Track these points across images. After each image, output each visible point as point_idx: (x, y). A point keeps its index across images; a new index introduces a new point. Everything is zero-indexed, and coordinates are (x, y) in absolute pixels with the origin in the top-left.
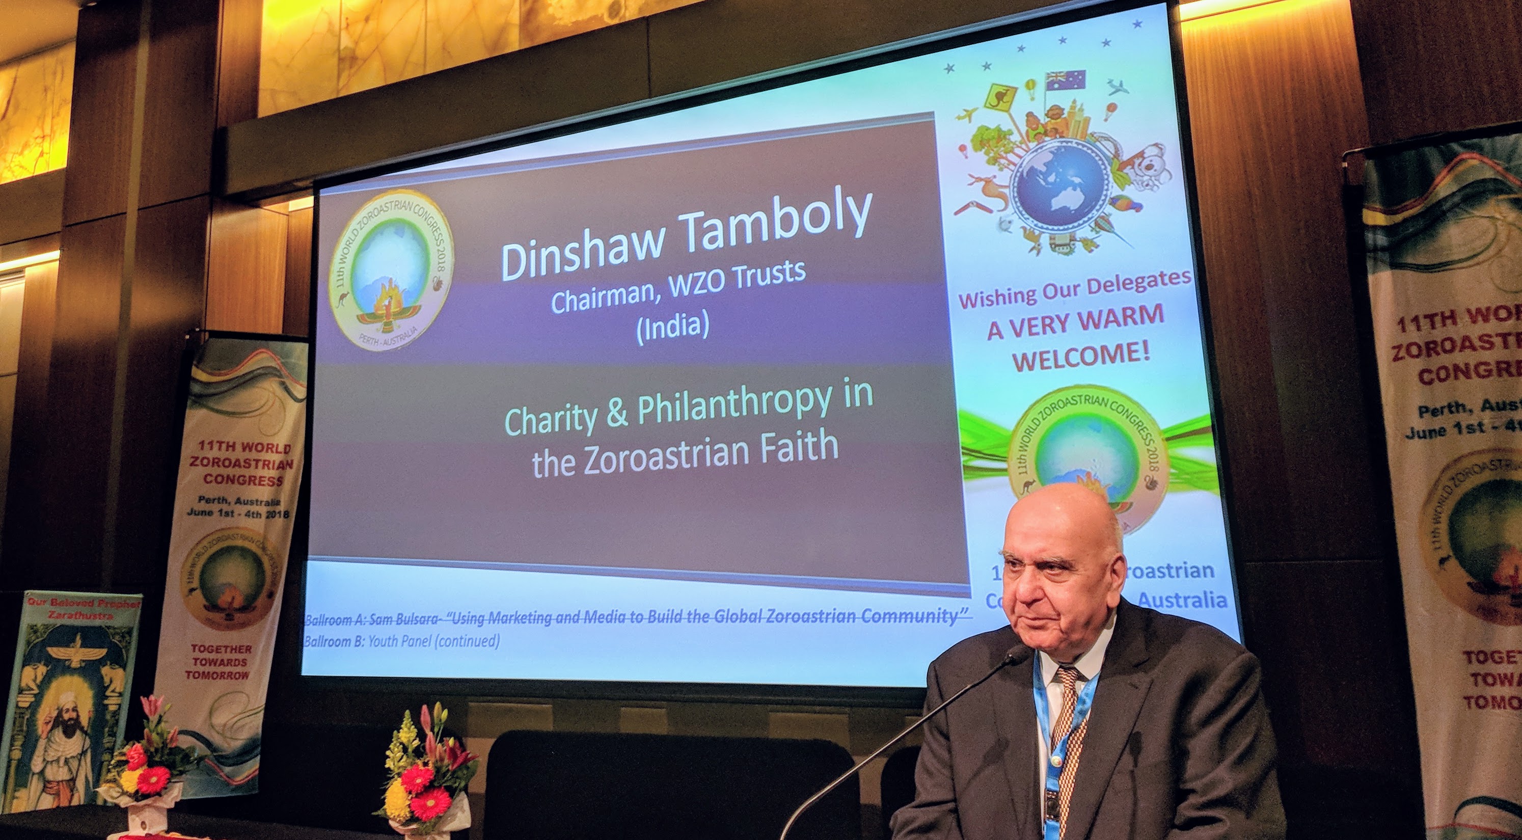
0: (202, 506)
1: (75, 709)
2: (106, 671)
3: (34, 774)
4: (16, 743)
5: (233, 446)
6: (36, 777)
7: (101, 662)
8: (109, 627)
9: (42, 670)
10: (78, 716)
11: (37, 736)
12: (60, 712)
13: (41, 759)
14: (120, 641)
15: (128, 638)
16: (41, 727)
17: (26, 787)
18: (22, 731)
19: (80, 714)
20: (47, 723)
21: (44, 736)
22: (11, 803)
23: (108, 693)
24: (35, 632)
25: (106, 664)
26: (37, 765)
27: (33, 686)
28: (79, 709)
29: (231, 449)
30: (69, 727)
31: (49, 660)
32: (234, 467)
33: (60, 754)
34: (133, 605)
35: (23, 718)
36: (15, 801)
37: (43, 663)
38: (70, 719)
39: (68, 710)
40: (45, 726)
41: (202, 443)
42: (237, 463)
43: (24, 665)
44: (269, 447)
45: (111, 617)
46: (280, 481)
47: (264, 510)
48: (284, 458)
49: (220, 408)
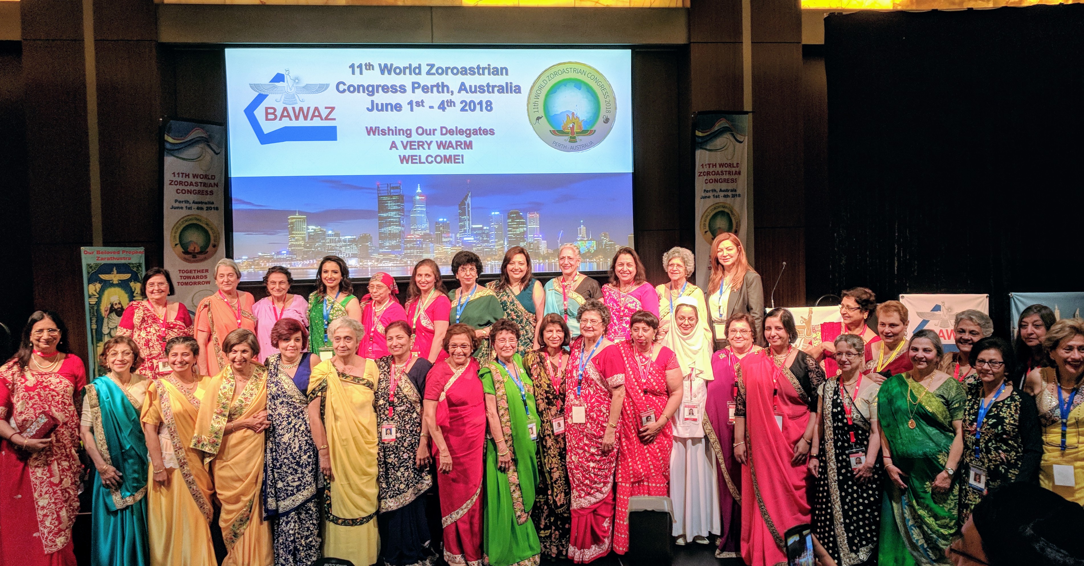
0: (177, 205)
1: (120, 303)
2: (132, 284)
4: (93, 321)
5: (189, 176)
6: (106, 337)
7: (130, 280)
8: (130, 264)
9: (98, 286)
10: (122, 307)
11: (102, 317)
12: (112, 305)
13: (107, 328)
14: (137, 270)
15: (140, 269)
16: (104, 313)
18: (94, 315)
20: (106, 311)
21: (106, 317)
24: (91, 267)
25: (132, 281)
26: (105, 330)
27: (95, 293)
28: (122, 303)
29: (187, 177)
30: (119, 312)
31: (101, 281)
32: (190, 186)
33: (116, 325)
34: (140, 252)
35: (94, 309)
37: (98, 282)
38: (118, 308)
39: (116, 304)
41: (174, 173)
42: (191, 184)
43: (89, 284)
44: (206, 177)
45: (130, 259)
46: (212, 193)
47: (204, 206)
48: (212, 182)
49: (181, 156)
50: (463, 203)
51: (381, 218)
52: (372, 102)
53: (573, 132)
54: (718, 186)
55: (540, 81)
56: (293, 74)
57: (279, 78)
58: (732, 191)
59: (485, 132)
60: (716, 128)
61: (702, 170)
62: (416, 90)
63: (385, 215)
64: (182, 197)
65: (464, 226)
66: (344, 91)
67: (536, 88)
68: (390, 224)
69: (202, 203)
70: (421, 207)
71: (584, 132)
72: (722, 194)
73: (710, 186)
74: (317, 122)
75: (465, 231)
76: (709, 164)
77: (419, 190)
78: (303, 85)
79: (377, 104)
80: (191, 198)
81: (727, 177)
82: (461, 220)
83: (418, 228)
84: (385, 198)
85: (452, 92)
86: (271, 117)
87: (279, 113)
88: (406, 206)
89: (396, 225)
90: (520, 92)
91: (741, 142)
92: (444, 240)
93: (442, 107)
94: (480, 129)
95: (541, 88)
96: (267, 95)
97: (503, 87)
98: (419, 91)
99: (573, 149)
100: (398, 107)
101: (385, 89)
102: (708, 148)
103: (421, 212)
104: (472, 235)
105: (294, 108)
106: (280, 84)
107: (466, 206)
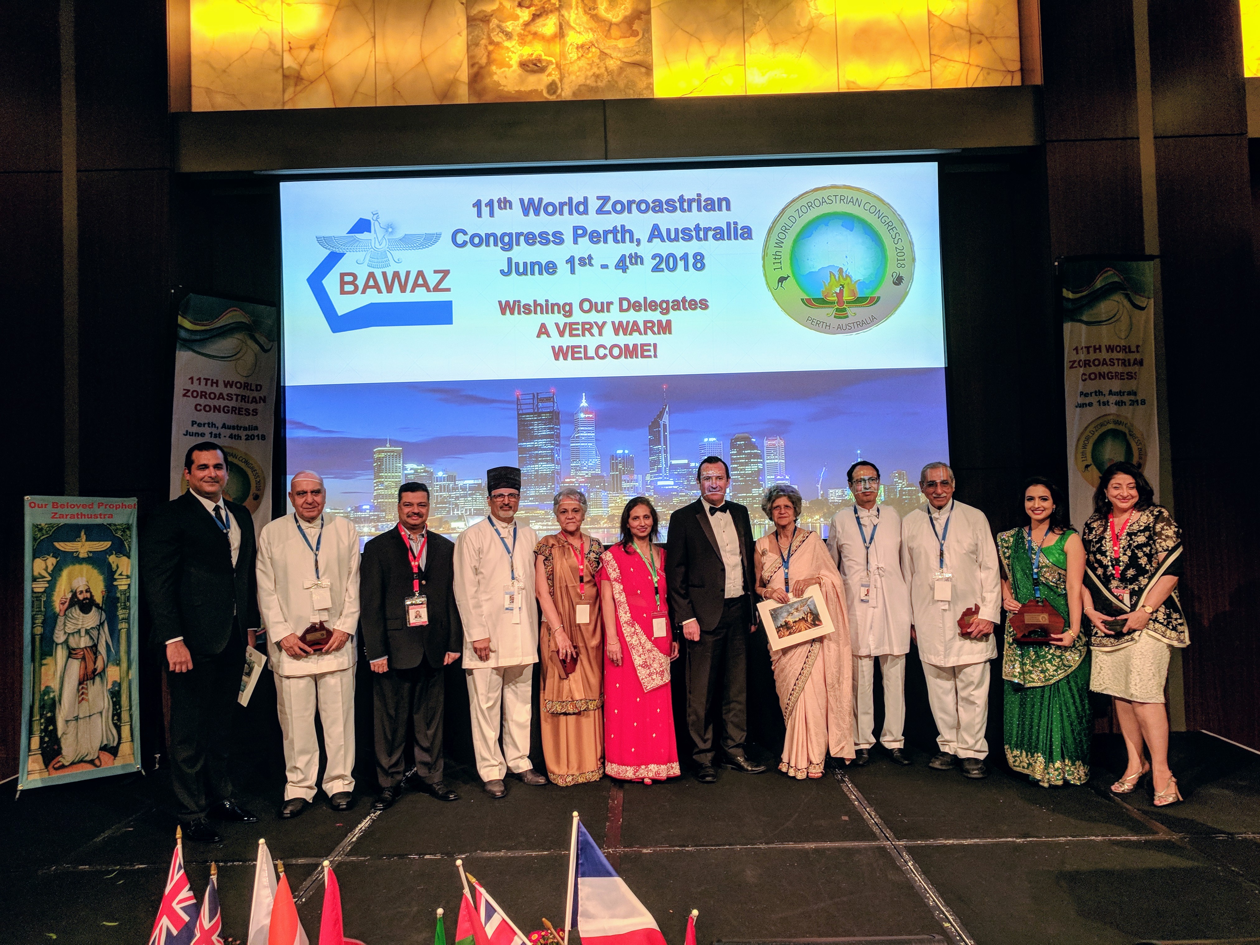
0: (195, 429)
1: (88, 591)
2: (112, 559)
3: (57, 644)
4: (37, 621)
5: (217, 383)
6: (59, 648)
7: (108, 552)
8: (110, 525)
9: (52, 561)
10: (92, 596)
11: (55, 613)
12: (74, 594)
13: (62, 632)
14: (122, 535)
15: (128, 533)
16: (57, 607)
17: (51, 655)
18: (41, 611)
19: (93, 594)
20: (63, 604)
21: (62, 614)
22: (40, 670)
23: (116, 576)
24: (40, 530)
25: (112, 554)
26: (59, 637)
27: (44, 574)
28: (92, 590)
29: (215, 385)
30: (86, 606)
31: (57, 553)
32: (218, 399)
33: (79, 627)
34: (129, 506)
35: (41, 600)
36: (43, 667)
37: (51, 555)
38: (84, 599)
39: (81, 592)
40: (61, 606)
41: (192, 378)
42: (221, 396)
43: (34, 557)
44: (246, 386)
45: (111, 516)
46: (255, 412)
47: (243, 434)
48: (256, 394)
49: (204, 351)
50: (655, 424)
51: (522, 450)
52: (510, 260)
53: (840, 301)
54: (1106, 385)
55: (784, 219)
56: (383, 220)
57: (363, 226)
58: (1129, 393)
59: (693, 305)
60: (1099, 284)
61: (1075, 357)
62: (579, 239)
63: (529, 445)
64: (203, 417)
65: (657, 462)
66: (464, 244)
67: (777, 229)
68: (537, 459)
69: (238, 428)
70: (588, 432)
71: (859, 301)
72: (1113, 399)
73: (1092, 386)
74: (421, 296)
75: (659, 470)
76: (1088, 348)
77: (584, 403)
78: (400, 234)
79: (517, 264)
80: (219, 418)
81: (1119, 369)
82: (652, 452)
83: (582, 465)
84: (529, 418)
85: (639, 242)
86: (348, 288)
87: (361, 283)
88: (564, 429)
89: (547, 461)
90: (750, 237)
91: (1143, 309)
92: (625, 485)
93: (622, 265)
94: (684, 300)
95: (785, 230)
96: (343, 254)
97: (721, 229)
98: (584, 241)
99: (841, 330)
100: (550, 268)
101: (530, 239)
102: (1084, 318)
103: (588, 439)
104: (671, 476)
105: (384, 274)
106: (365, 236)
107: (662, 429)
